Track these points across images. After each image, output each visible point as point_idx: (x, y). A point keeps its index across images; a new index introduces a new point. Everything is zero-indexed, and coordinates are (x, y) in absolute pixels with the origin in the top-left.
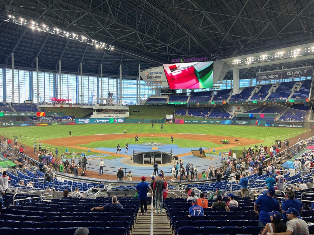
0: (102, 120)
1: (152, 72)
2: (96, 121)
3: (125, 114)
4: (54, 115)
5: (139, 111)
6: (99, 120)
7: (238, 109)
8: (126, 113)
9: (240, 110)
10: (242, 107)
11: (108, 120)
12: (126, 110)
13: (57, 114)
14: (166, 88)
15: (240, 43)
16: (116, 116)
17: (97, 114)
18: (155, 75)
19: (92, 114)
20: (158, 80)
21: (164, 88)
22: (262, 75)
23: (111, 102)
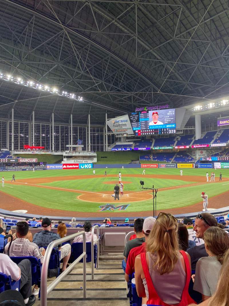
1: (118, 120)
5: (106, 157)
7: (202, 153)
8: (94, 158)
9: (203, 154)
10: (205, 151)
14: (131, 135)
16: (85, 162)
17: (67, 160)
18: (121, 123)
19: (63, 160)
20: (124, 127)
21: (129, 135)
22: (223, 120)
23: (80, 149)
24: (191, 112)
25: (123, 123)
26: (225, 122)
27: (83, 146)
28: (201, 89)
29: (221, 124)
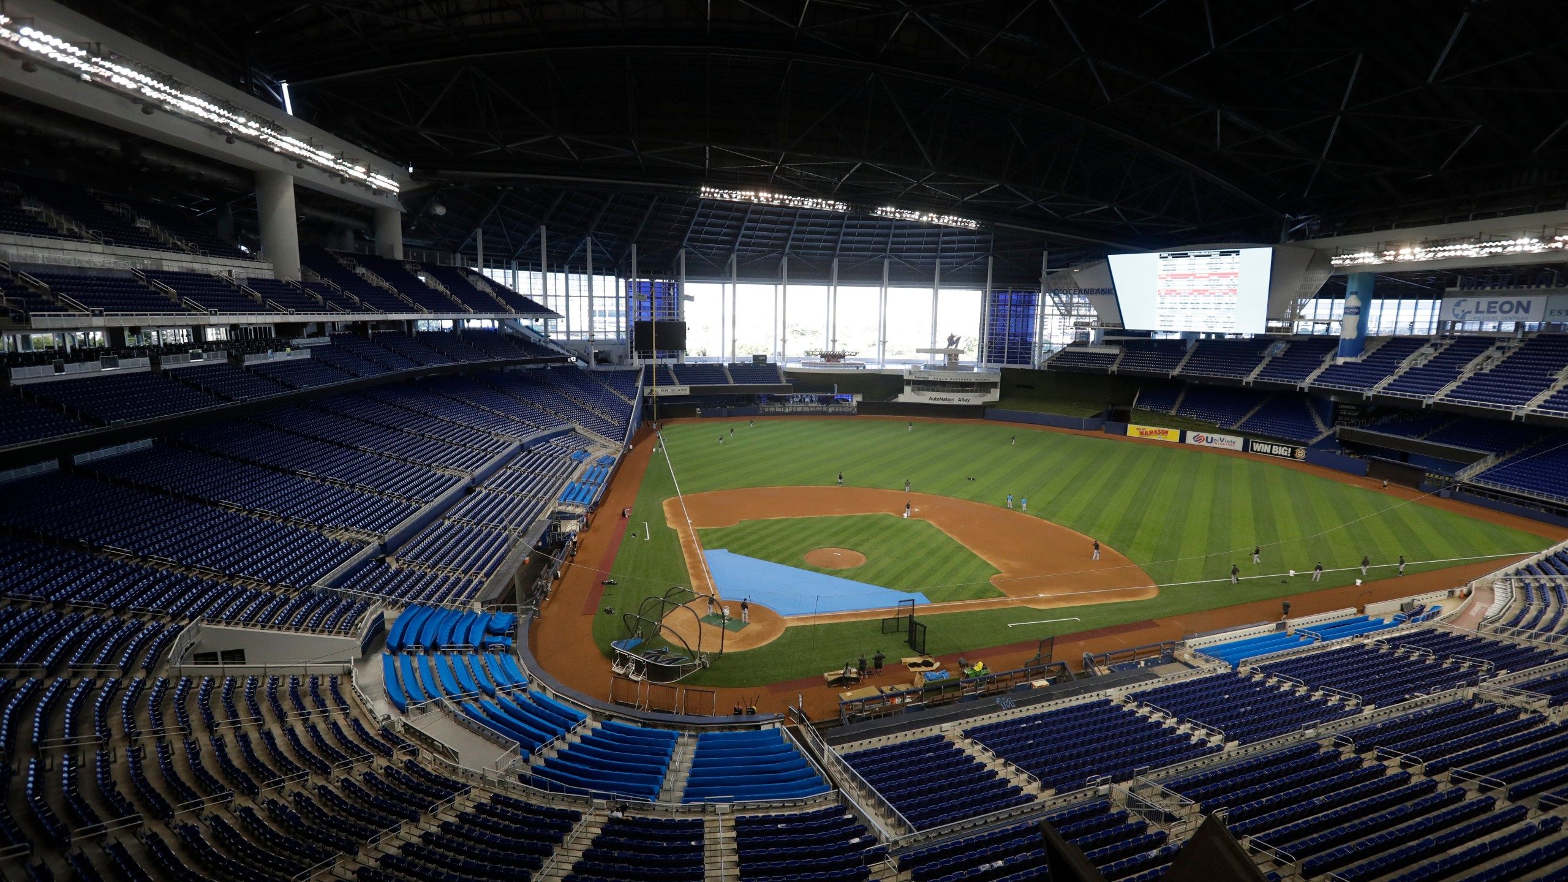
3: (990, 392)
5: (1031, 387)
8: (992, 390)
12: (994, 385)
16: (960, 400)
17: (913, 390)
19: (902, 391)
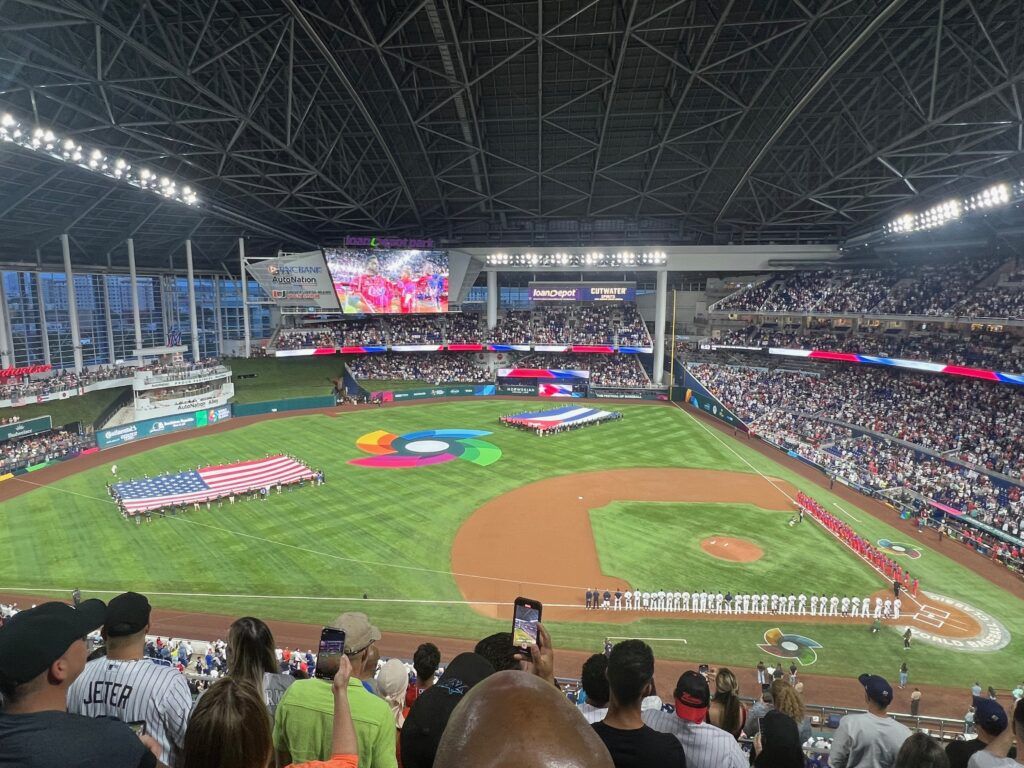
0: (173, 420)
1: (288, 265)
2: (157, 427)
3: (222, 388)
4: (17, 434)
5: (252, 376)
6: (166, 424)
7: (500, 358)
8: (224, 385)
9: (502, 360)
10: (506, 354)
11: (192, 419)
13: (26, 429)
14: (330, 310)
15: (502, 216)
16: (210, 402)
17: (150, 402)
18: (299, 275)
20: (307, 287)
21: (324, 310)
22: (541, 288)
23: (178, 360)
24: (481, 264)
25: (307, 275)
26: (544, 293)
27: (185, 348)
28: (507, 214)
29: (536, 297)
